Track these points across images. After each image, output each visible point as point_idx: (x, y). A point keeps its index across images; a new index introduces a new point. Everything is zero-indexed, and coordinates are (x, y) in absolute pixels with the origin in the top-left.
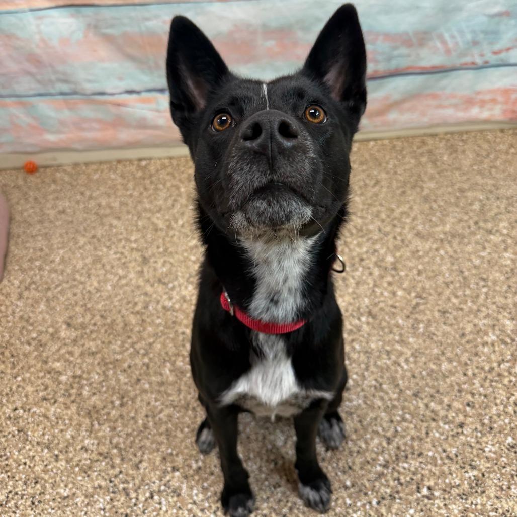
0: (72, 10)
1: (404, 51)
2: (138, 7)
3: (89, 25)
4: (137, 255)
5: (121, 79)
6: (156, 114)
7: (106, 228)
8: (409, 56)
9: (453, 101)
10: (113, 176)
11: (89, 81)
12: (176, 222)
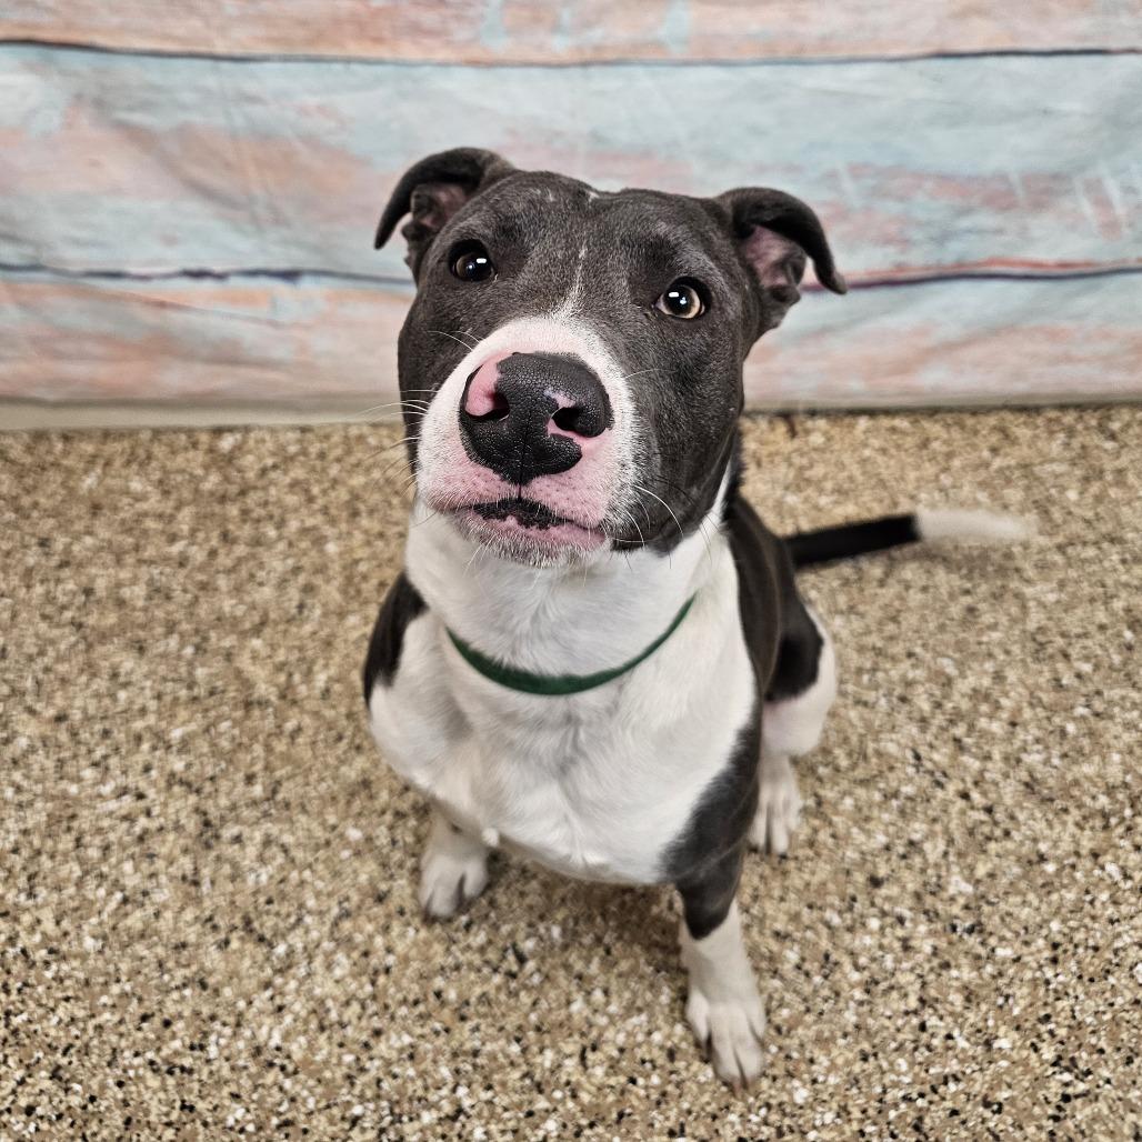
0: (31, 53)
1: (986, 219)
2: (225, 66)
3: (79, 97)
4: (182, 806)
5: (170, 241)
6: (270, 331)
7: (101, 684)
8: (999, 231)
9: (1105, 347)
10: (136, 485)
11: (77, 242)
12: (308, 675)
